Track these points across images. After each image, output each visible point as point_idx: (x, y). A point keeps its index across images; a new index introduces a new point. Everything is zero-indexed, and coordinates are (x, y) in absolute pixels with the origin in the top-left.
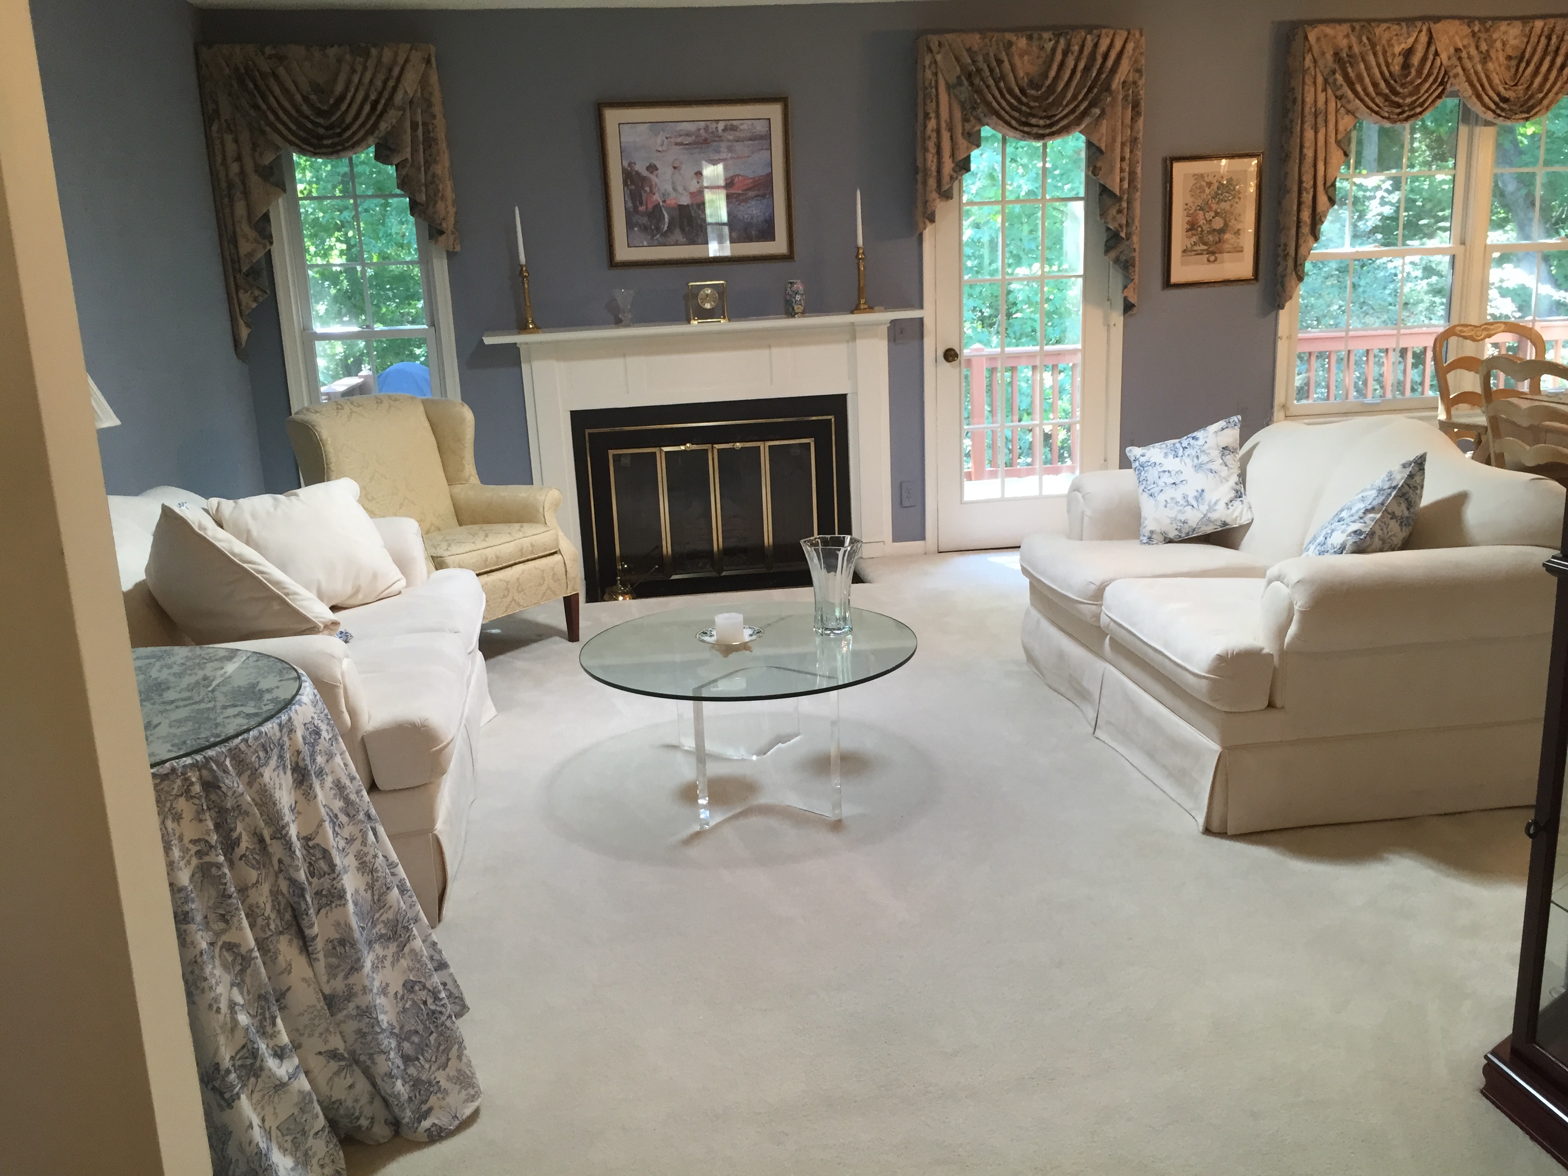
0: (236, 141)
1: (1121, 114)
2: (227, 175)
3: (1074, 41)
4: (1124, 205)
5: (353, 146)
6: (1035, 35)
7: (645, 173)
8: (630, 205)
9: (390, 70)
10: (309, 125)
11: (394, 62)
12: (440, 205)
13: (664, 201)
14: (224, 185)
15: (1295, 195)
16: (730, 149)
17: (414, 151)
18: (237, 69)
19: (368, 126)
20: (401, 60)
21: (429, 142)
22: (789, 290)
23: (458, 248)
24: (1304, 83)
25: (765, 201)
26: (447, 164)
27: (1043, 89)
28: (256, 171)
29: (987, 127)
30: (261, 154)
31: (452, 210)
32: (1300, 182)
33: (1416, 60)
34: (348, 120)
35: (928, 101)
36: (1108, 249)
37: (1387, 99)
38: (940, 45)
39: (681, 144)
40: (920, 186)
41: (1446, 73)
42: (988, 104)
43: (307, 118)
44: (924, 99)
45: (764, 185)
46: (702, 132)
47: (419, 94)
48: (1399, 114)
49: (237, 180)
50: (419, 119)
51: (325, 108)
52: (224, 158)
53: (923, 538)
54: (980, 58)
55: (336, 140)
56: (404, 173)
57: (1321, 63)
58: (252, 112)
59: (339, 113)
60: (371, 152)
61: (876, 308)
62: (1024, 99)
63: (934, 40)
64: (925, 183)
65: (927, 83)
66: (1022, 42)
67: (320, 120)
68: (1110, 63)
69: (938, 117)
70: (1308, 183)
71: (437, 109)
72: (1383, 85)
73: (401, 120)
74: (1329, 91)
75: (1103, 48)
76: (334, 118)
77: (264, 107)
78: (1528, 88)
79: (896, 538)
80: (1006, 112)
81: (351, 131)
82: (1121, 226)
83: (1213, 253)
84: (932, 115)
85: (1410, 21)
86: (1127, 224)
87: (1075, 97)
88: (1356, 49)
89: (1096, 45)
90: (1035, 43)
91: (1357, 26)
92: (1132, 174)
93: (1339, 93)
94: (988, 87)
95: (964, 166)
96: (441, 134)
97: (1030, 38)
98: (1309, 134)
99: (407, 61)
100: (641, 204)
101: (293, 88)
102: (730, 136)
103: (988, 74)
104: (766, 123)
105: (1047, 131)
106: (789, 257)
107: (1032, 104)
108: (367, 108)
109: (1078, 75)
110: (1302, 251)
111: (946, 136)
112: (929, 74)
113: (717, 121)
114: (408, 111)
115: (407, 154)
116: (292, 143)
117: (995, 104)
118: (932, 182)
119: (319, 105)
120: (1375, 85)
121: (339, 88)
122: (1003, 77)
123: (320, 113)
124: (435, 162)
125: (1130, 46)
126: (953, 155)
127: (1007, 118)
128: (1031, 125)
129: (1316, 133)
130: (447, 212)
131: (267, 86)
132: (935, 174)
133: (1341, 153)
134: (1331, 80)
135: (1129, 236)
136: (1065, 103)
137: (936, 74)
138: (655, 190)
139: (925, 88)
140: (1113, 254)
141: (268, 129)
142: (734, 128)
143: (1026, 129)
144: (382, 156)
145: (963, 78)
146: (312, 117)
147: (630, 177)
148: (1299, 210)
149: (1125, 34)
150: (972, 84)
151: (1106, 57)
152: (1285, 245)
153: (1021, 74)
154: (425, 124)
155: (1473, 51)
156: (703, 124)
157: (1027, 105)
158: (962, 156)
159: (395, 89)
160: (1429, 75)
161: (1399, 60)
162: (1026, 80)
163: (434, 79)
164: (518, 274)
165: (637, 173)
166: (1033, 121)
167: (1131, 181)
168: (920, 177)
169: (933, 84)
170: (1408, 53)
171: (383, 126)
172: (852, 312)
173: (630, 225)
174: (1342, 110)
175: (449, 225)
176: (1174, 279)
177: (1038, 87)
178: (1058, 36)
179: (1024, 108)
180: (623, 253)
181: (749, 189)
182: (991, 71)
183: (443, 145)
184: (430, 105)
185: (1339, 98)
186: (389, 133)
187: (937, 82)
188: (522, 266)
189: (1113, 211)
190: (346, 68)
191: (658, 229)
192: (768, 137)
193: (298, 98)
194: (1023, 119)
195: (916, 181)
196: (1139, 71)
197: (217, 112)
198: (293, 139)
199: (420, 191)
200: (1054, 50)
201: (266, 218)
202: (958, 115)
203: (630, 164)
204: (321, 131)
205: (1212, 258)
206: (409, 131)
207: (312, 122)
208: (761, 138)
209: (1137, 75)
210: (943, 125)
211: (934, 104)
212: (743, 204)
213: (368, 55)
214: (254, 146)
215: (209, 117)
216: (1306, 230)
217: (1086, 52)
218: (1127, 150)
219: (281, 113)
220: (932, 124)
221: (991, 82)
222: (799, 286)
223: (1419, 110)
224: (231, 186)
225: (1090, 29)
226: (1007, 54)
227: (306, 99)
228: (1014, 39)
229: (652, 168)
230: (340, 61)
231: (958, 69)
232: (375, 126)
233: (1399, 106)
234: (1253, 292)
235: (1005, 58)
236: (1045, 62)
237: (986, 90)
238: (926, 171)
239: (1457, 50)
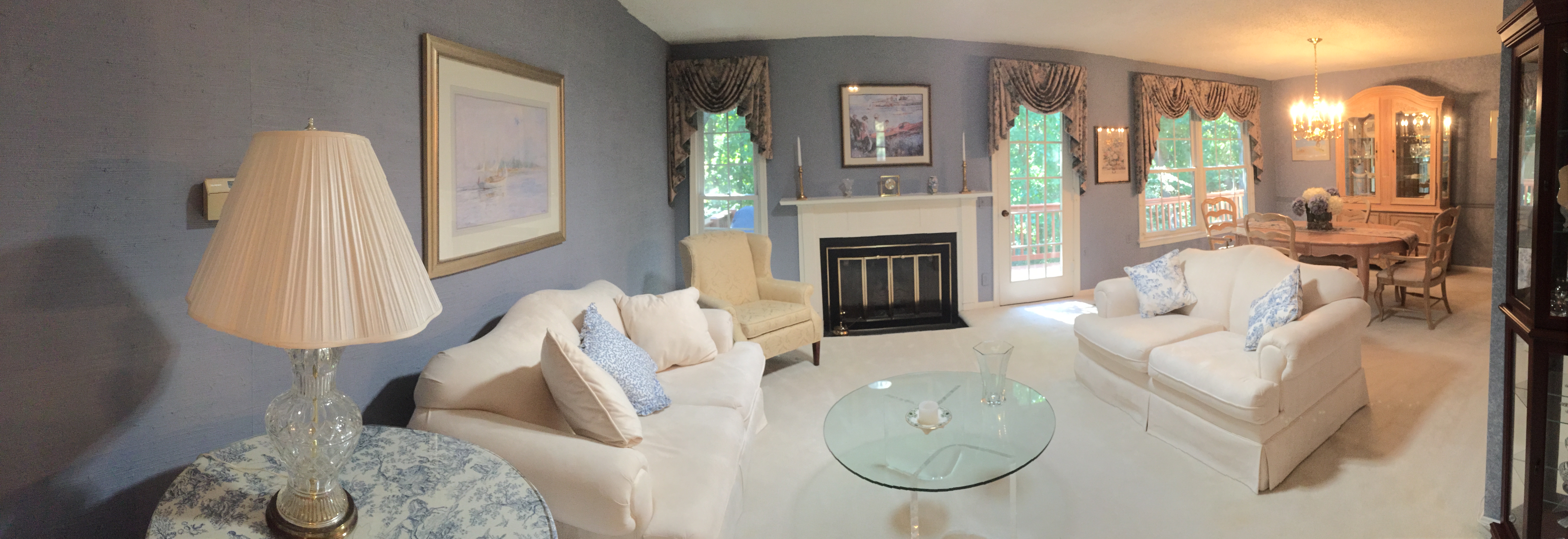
0: (679, 106)
1: (1079, 104)
2: (673, 122)
3: (1058, 68)
4: (1081, 146)
5: (727, 108)
6: (1042, 64)
7: (861, 120)
8: (853, 136)
9: (746, 69)
10: (709, 98)
11: (749, 65)
12: (765, 137)
13: (870, 135)
14: (672, 127)
15: (1142, 145)
16: (903, 109)
17: (755, 109)
18: (682, 72)
19: (735, 98)
20: (751, 64)
21: (762, 105)
22: (930, 181)
23: (771, 157)
24: (1142, 99)
25: (919, 136)
26: (770, 116)
27: (1046, 90)
28: (686, 120)
29: (1022, 105)
30: (689, 112)
31: (770, 139)
32: (1144, 141)
33: (1178, 93)
34: (726, 95)
35: (995, 91)
36: (1074, 165)
37: (1170, 108)
38: (1001, 64)
39: (879, 106)
40: (991, 132)
41: (1189, 99)
42: (1022, 95)
43: (709, 94)
44: (994, 89)
45: (918, 128)
46: (889, 100)
47: (759, 81)
48: (1175, 115)
49: (678, 125)
50: (758, 93)
51: (717, 89)
52: (673, 115)
53: (992, 299)
54: (1018, 72)
55: (720, 105)
56: (749, 121)
57: (1148, 91)
58: (686, 92)
59: (722, 92)
60: (735, 110)
61: (972, 191)
62: (1038, 93)
63: (998, 61)
64: (994, 131)
65: (995, 82)
66: (1036, 67)
67: (715, 95)
68: (1074, 80)
69: (1000, 99)
70: (1147, 142)
71: (767, 89)
72: (1168, 102)
73: (750, 94)
74: (1152, 103)
75: (1071, 73)
76: (720, 94)
77: (691, 89)
78: (1213, 108)
79: (980, 300)
80: (1031, 99)
81: (727, 100)
82: (1080, 156)
83: (1114, 169)
84: (998, 98)
85: (1175, 77)
86: (1083, 155)
87: (1059, 95)
88: (1159, 87)
89: (1068, 72)
90: (1042, 68)
91: (1158, 77)
92: (1084, 132)
93: (1156, 104)
94: (1022, 86)
95: (1011, 124)
96: (768, 101)
97: (1040, 65)
98: (1146, 121)
99: (754, 64)
100: (859, 136)
101: (704, 80)
102: (903, 102)
103: (1022, 80)
104: (920, 96)
105: (1049, 110)
106: (930, 165)
107: (1042, 96)
108: (735, 89)
109: (1061, 85)
110: (1147, 170)
111: (1003, 108)
112: (996, 77)
113: (896, 95)
114: (753, 90)
115: (751, 111)
116: (702, 107)
117: (1025, 95)
118: (997, 131)
119: (715, 88)
120: (1166, 102)
121: (724, 79)
122: (1028, 83)
123: (715, 92)
124: (764, 115)
125: (1082, 74)
126: (1007, 118)
127: (1031, 102)
128: (1042, 106)
129: (1148, 120)
130: (768, 140)
131: (694, 79)
132: (999, 127)
133: (1157, 129)
134: (1152, 99)
135: (1084, 160)
136: (1056, 97)
137: (999, 78)
138: (866, 129)
139: (994, 85)
140: (1076, 168)
141: (692, 100)
142: (904, 99)
143: (1040, 108)
144: (740, 113)
145: (1011, 81)
146: (711, 94)
147: (854, 123)
148: (1145, 152)
149: (1079, 68)
150: (1015, 84)
151: (1072, 77)
152: (1140, 167)
153: (1036, 82)
154: (761, 96)
155: (1196, 92)
156: (890, 96)
157: (1040, 96)
158: (1011, 119)
159: (748, 78)
160: (1183, 100)
161: (1172, 93)
162: (1039, 84)
163: (767, 73)
164: (797, 171)
165: (857, 121)
166: (1043, 104)
167: (1084, 135)
168: (991, 128)
169: (998, 83)
170: (1175, 90)
171: (742, 97)
172: (960, 193)
173: (853, 147)
174: (1157, 112)
175: (768, 146)
176: (1100, 180)
177: (1044, 89)
178: (1052, 65)
179: (1038, 98)
180: (848, 161)
181: (911, 130)
182: (1023, 79)
183: (768, 107)
184: (764, 87)
185: (1155, 106)
186: (744, 101)
187: (999, 82)
188: (799, 167)
189: (1076, 149)
190: (727, 69)
191: (866, 149)
192: (921, 103)
193: (706, 84)
194: (1038, 103)
195: (990, 130)
196: (1085, 86)
197: (672, 93)
198: (701, 104)
199: (756, 129)
200: (1050, 72)
201: (688, 143)
202: (1009, 99)
203: (853, 116)
204: (714, 100)
205: (1114, 172)
206: (753, 100)
207: (711, 96)
208: (918, 104)
209: (1084, 88)
210: (1003, 103)
211: (998, 93)
212: (908, 137)
213: (737, 63)
214: (687, 108)
215: (669, 95)
216: (1148, 161)
217: (1064, 74)
218: (1081, 121)
219: (698, 92)
220: (997, 102)
221: (1023, 84)
222: (935, 179)
223: (1181, 113)
224: (674, 127)
225: (1065, 65)
226: (1030, 71)
227: (709, 85)
228: (1033, 65)
229: (865, 118)
230: (725, 66)
231: (1009, 76)
232: (738, 98)
233: (1174, 111)
234: (1128, 187)
235: (1029, 73)
236: (1046, 77)
237: (1021, 88)
238: (994, 125)
239: (1191, 90)
